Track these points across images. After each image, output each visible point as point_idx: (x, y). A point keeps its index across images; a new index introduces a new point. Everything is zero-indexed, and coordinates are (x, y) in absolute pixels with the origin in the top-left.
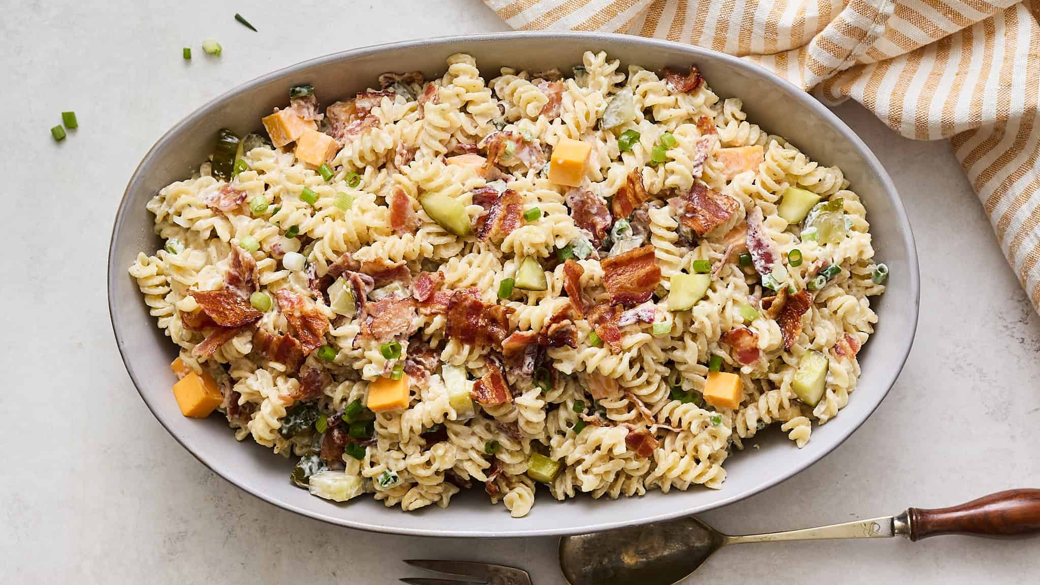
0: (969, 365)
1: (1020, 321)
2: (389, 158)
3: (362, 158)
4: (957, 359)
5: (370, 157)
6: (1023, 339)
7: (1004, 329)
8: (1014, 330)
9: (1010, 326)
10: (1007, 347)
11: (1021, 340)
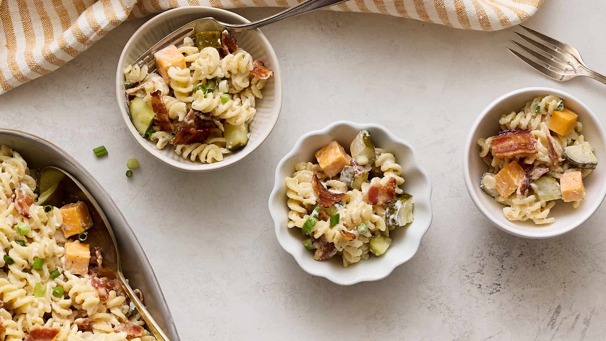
0: (440, 304)
1: (478, 272)
2: (81, 311)
3: (76, 294)
4: (432, 300)
5: (78, 299)
6: (480, 285)
7: (466, 278)
8: (474, 279)
9: (471, 276)
10: (468, 291)
11: (479, 286)
